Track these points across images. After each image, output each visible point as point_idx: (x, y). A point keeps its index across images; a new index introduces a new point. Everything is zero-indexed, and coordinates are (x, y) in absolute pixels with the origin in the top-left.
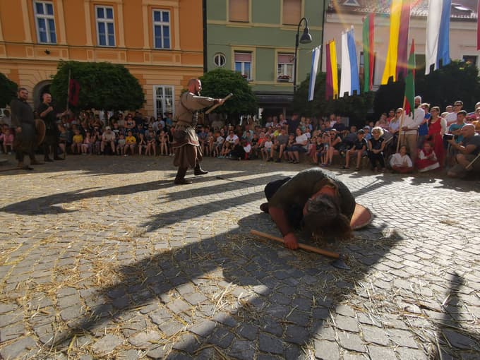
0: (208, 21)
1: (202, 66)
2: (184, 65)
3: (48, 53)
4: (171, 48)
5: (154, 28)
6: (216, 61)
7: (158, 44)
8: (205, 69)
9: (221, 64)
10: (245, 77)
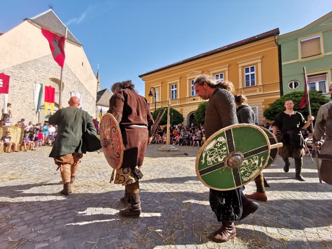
0: (283, 64)
1: (279, 91)
2: (265, 93)
3: (194, 99)
4: (256, 85)
5: (245, 76)
6: (291, 86)
7: (248, 84)
8: (282, 93)
9: (295, 87)
10: (320, 92)
